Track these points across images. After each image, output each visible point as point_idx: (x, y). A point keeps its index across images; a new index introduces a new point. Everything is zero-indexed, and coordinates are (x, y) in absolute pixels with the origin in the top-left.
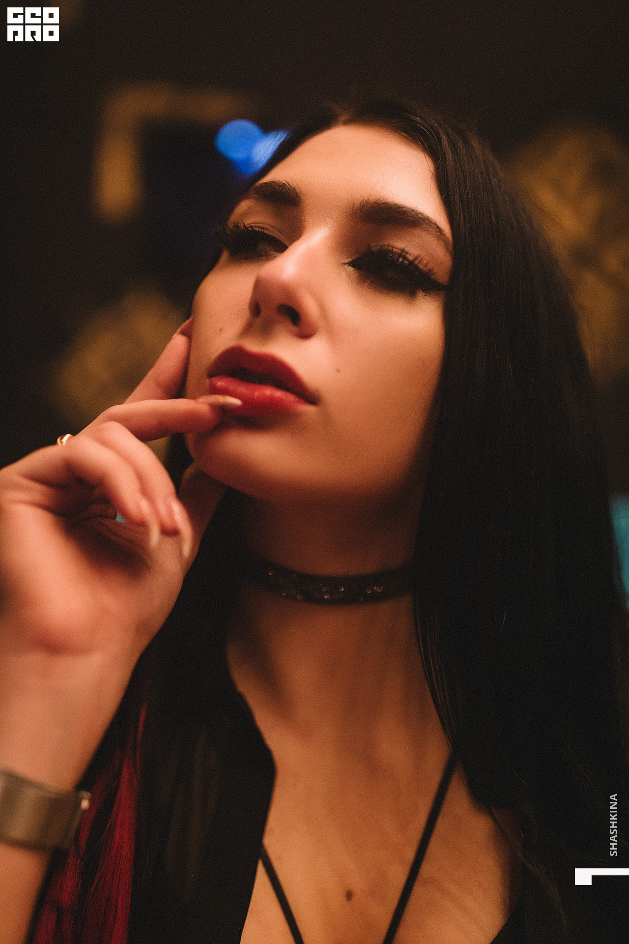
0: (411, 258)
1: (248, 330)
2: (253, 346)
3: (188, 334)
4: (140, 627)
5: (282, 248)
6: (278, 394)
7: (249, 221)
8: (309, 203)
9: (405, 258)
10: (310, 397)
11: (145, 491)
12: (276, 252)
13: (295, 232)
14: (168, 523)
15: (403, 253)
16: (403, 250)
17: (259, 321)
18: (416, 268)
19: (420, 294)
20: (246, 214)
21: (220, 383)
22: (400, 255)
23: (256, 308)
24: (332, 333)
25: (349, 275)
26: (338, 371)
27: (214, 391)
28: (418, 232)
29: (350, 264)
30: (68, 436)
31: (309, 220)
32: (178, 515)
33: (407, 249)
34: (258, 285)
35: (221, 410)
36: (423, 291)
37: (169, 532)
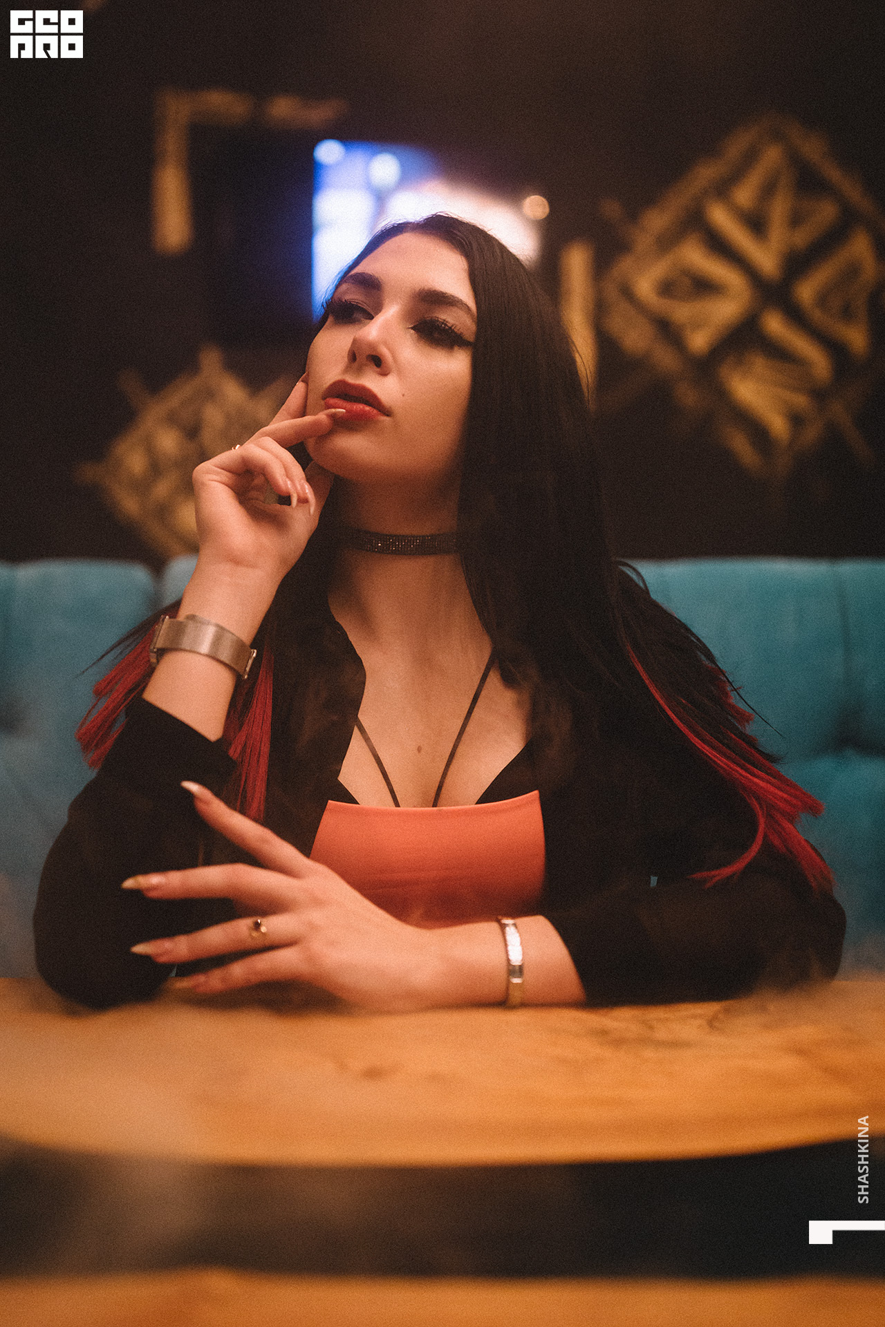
0: (449, 325)
1: (347, 369)
2: (351, 379)
3: (306, 382)
4: (283, 560)
5: (371, 317)
6: (367, 408)
7: (348, 297)
8: (387, 288)
9: (446, 325)
10: (387, 412)
11: (288, 474)
12: (366, 319)
13: (378, 308)
14: (302, 495)
15: (445, 322)
16: (444, 320)
17: (356, 365)
18: (453, 331)
19: (456, 348)
20: (345, 293)
21: (332, 401)
22: (443, 323)
23: (353, 356)
24: (400, 373)
25: (411, 335)
26: (403, 395)
27: (328, 407)
28: (455, 309)
29: (412, 328)
30: (238, 446)
31: (386, 302)
32: (308, 491)
33: (447, 320)
34: (355, 341)
35: (333, 417)
36: (458, 346)
37: (303, 501)
